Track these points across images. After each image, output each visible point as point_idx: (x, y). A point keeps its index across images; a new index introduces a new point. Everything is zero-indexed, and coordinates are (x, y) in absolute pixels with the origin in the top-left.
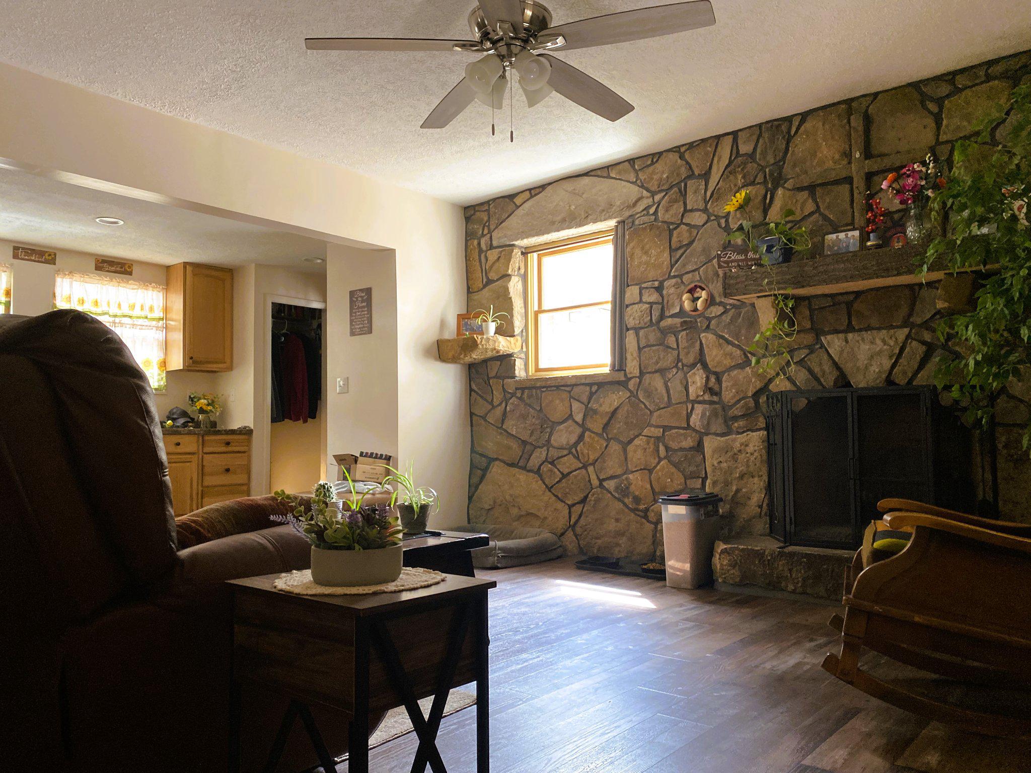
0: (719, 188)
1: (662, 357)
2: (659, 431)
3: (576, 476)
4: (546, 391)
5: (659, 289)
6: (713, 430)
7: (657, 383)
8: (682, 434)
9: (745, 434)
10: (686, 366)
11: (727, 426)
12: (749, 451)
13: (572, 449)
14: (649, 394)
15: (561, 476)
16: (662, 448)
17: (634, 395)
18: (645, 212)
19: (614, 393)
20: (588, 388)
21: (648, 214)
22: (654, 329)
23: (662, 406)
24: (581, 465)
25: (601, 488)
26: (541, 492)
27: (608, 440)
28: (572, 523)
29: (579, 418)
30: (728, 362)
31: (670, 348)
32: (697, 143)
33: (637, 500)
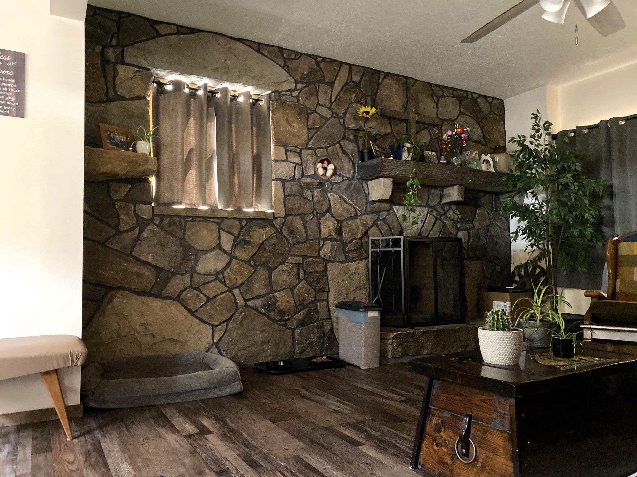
0: (340, 98)
1: (302, 205)
2: (300, 260)
3: (222, 299)
4: (191, 221)
5: (300, 154)
6: (337, 259)
7: (298, 223)
8: (316, 262)
9: (357, 262)
10: (319, 214)
11: (346, 257)
12: (360, 273)
13: (218, 276)
14: (292, 231)
15: (205, 299)
16: (302, 273)
17: (279, 231)
18: (289, 93)
19: (261, 228)
20: (238, 223)
21: (291, 95)
22: (297, 183)
23: (301, 241)
24: (227, 289)
25: (246, 307)
26: (183, 317)
27: (255, 267)
28: (215, 341)
29: (227, 247)
30: (346, 214)
31: (307, 199)
32: (328, 60)
33: (282, 313)
